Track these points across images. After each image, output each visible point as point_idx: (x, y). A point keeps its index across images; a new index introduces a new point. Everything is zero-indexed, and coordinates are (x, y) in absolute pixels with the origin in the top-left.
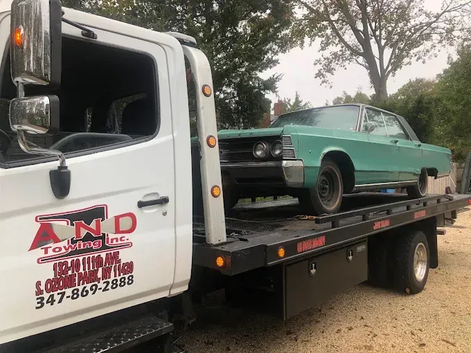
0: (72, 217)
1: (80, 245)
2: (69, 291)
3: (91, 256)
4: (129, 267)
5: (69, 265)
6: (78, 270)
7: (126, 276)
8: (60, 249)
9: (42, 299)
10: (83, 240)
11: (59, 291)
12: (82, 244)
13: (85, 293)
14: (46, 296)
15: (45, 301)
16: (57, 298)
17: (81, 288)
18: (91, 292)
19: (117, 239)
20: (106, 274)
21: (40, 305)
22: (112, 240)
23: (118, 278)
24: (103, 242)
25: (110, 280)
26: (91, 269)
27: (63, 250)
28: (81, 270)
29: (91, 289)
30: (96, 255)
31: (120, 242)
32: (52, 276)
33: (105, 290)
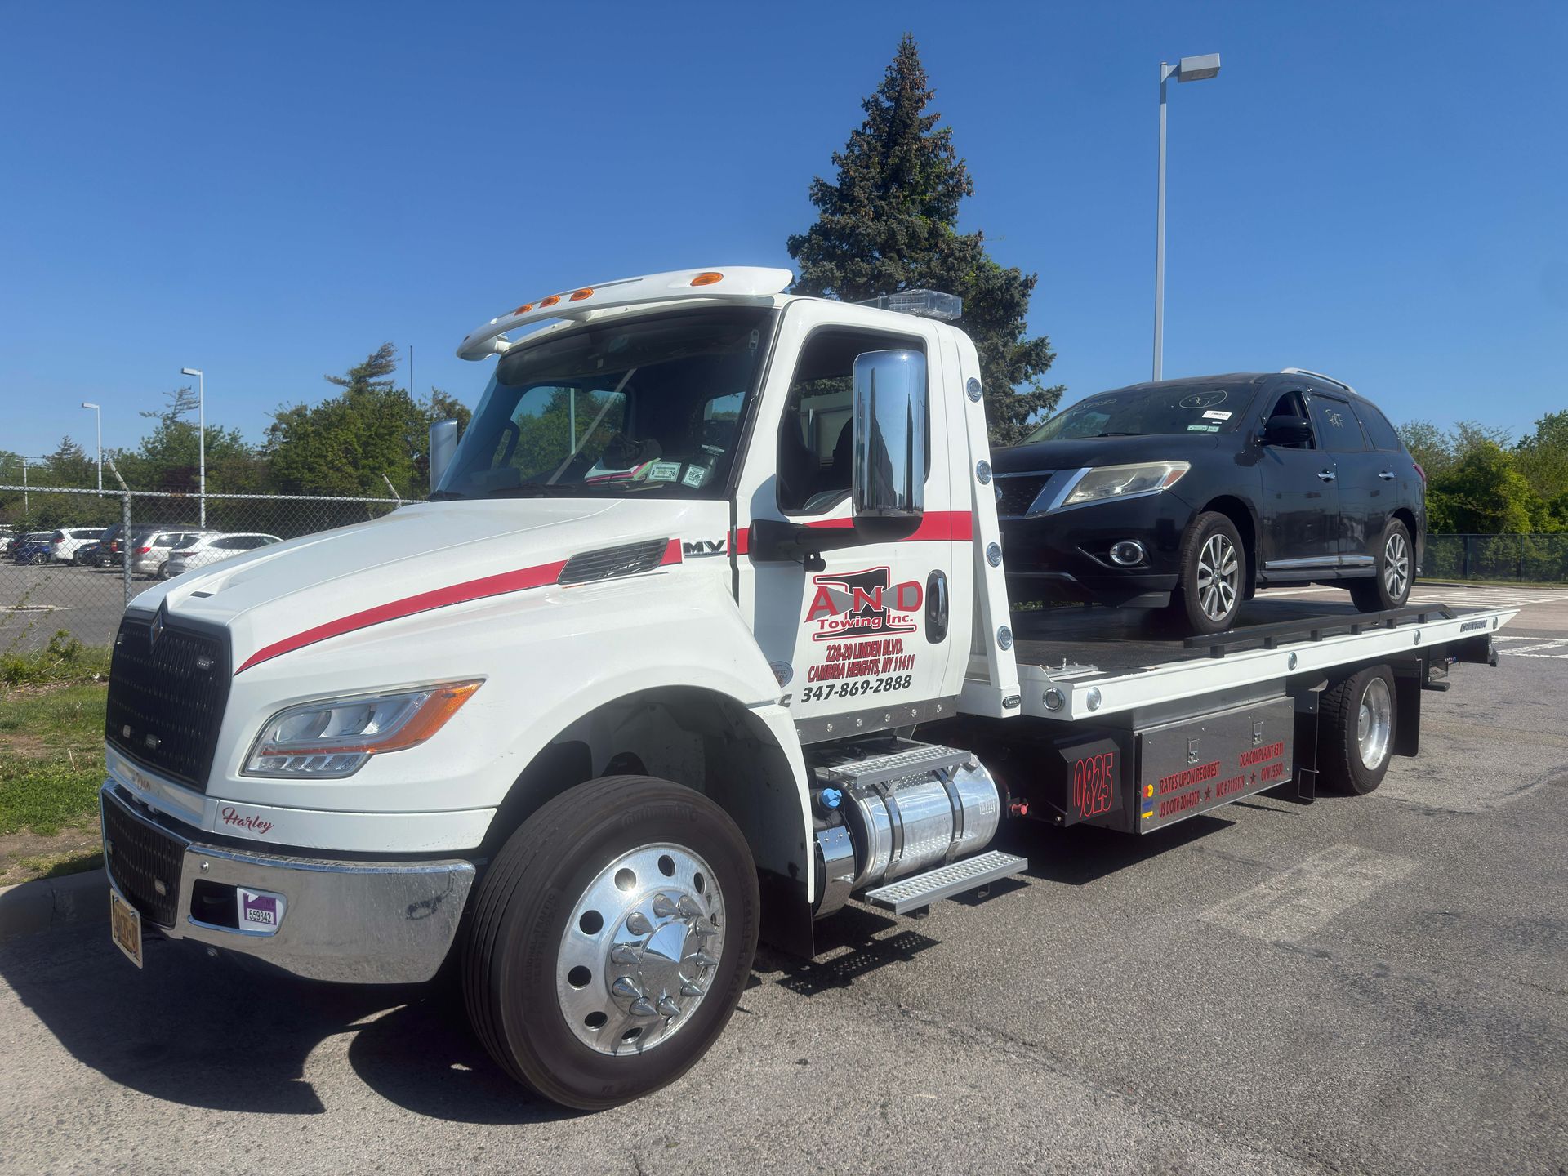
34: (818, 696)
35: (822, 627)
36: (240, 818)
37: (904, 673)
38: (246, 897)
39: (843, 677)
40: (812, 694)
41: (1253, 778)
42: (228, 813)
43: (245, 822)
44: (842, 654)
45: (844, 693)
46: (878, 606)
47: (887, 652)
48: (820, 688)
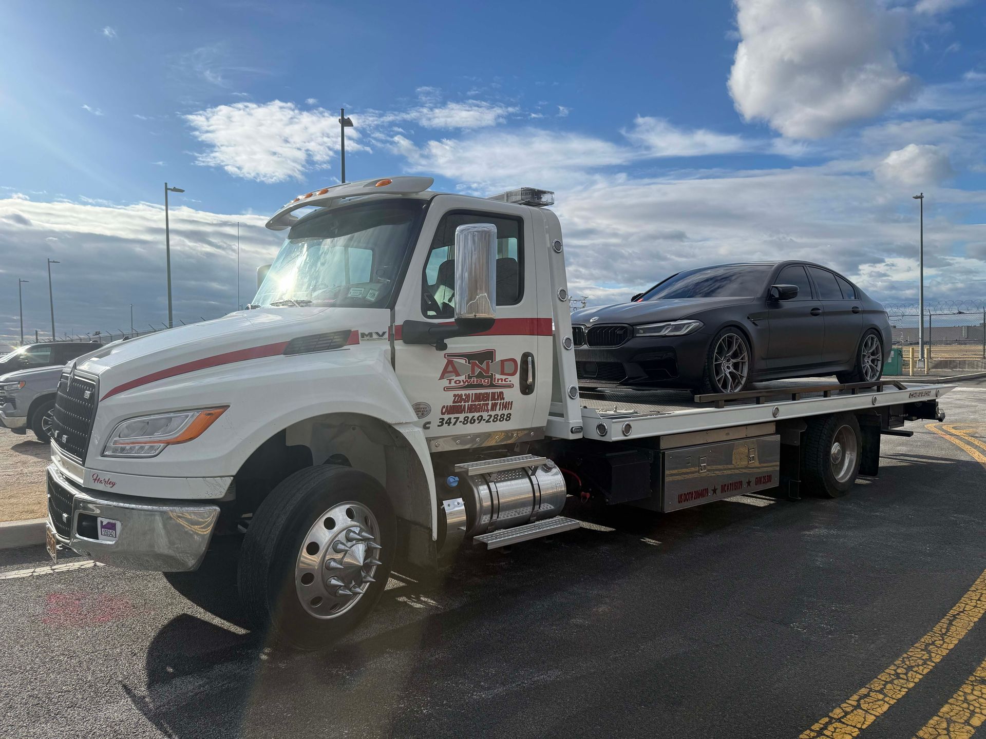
34: (449, 423)
35: (450, 383)
36: (101, 479)
37: (506, 412)
38: (102, 522)
39: (465, 413)
40: (444, 422)
41: (749, 483)
42: (95, 477)
43: (103, 481)
44: (463, 399)
45: (465, 422)
46: (487, 371)
47: (493, 399)
48: (450, 419)
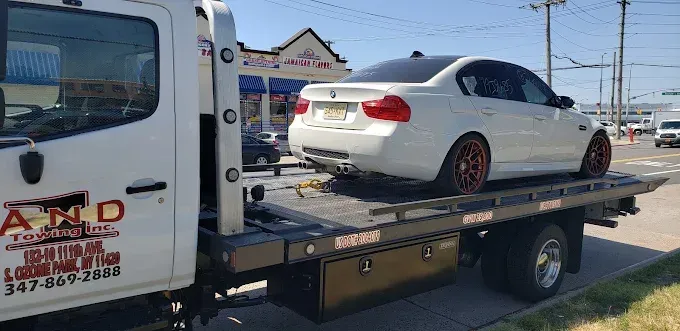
0: (46, 204)
1: (55, 233)
2: (42, 280)
3: (68, 245)
4: (116, 257)
5: (43, 253)
6: (52, 258)
7: (112, 267)
8: (32, 237)
9: (12, 286)
10: (59, 228)
11: (31, 279)
12: (58, 231)
13: (61, 283)
14: (16, 283)
15: (15, 289)
16: (29, 286)
17: (56, 277)
18: (68, 282)
19: (100, 228)
20: (87, 263)
21: (9, 292)
22: (94, 229)
23: (102, 269)
24: (83, 231)
25: (92, 271)
26: (69, 258)
27: (36, 238)
28: (57, 259)
29: (69, 278)
30: (75, 244)
31: (103, 231)
32: (22, 263)
33: (85, 280)
